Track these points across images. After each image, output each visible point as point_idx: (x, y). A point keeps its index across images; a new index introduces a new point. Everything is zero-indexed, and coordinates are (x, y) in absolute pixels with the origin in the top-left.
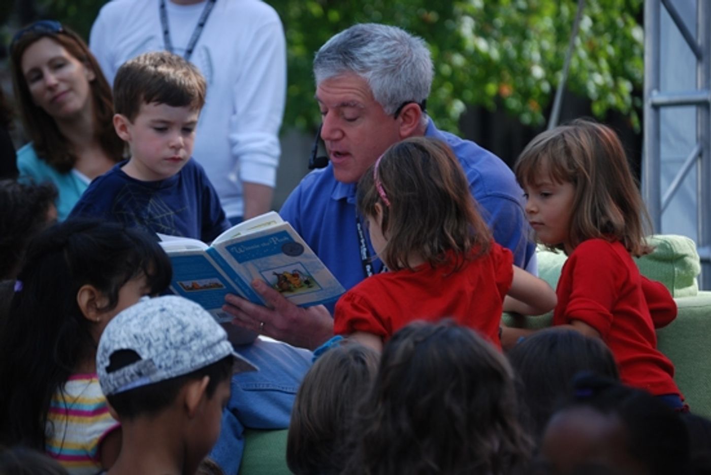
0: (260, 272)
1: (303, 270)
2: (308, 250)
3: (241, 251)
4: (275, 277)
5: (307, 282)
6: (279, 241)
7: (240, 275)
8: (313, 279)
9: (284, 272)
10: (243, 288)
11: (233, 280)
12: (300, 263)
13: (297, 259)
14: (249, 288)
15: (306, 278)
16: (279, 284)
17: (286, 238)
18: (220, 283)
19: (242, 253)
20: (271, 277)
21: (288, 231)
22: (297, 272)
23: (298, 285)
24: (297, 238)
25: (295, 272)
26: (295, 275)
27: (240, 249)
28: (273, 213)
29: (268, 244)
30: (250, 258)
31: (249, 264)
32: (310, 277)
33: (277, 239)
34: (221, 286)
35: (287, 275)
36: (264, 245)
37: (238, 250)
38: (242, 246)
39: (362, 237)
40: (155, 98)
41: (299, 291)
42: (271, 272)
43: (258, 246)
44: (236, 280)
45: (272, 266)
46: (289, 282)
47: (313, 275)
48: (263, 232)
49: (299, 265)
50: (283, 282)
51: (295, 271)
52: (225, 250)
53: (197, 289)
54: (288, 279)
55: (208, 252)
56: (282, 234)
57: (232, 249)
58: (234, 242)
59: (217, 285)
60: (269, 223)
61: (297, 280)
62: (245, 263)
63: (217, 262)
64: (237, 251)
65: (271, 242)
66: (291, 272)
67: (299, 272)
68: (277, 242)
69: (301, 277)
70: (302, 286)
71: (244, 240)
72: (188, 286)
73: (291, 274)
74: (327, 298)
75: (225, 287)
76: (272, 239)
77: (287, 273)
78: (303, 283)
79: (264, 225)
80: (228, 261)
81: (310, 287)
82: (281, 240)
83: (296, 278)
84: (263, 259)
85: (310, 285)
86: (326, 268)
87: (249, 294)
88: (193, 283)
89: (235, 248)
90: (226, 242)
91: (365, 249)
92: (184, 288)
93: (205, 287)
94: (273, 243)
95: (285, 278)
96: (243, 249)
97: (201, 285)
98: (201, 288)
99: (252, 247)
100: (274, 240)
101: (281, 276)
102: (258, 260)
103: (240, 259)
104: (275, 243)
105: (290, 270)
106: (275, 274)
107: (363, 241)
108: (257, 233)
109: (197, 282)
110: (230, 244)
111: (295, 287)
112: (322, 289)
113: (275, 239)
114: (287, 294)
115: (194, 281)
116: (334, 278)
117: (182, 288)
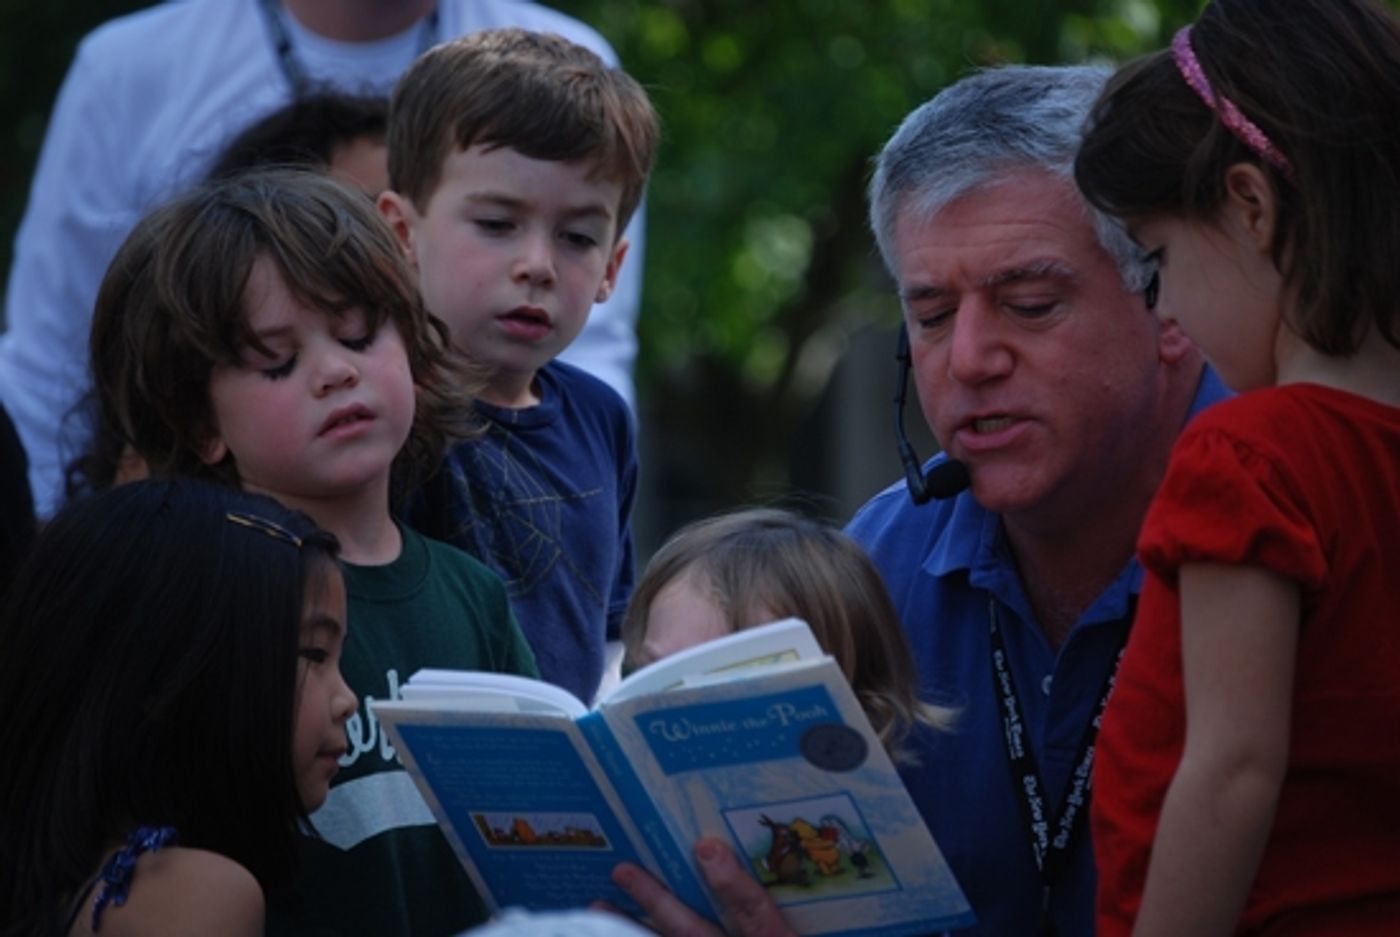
0: (723, 812)
1: (853, 820)
2: (878, 757)
3: (679, 735)
4: (766, 832)
5: (859, 860)
6: (797, 717)
7: (662, 814)
8: (877, 850)
9: (797, 820)
10: (665, 855)
11: (639, 824)
12: (847, 793)
13: (842, 779)
14: (681, 860)
15: (856, 847)
16: (774, 857)
17: (819, 711)
18: (598, 830)
19: (680, 741)
20: (752, 835)
21: (831, 688)
22: (835, 824)
23: (829, 866)
24: (853, 714)
25: (826, 823)
26: (826, 832)
27: (675, 727)
28: (794, 623)
29: (763, 723)
30: (702, 763)
31: (696, 783)
32: (872, 843)
33: (792, 710)
34: (600, 842)
35: (804, 831)
36: (751, 723)
37: (670, 732)
38: (685, 722)
39: (1007, 690)
40: (484, 131)
41: (828, 888)
42: (755, 815)
43: (732, 726)
44: (648, 829)
45: (761, 796)
46: (805, 854)
47: (879, 838)
48: (754, 683)
49: (844, 799)
50: (785, 851)
51: (828, 818)
52: (632, 724)
53: (523, 842)
54: (804, 844)
55: (583, 724)
56: (810, 694)
57: (654, 724)
58: (664, 705)
59: (587, 837)
60: (777, 657)
61: (827, 848)
62: (683, 775)
63: (602, 761)
64: (667, 736)
65: (773, 717)
66: (816, 821)
67: (841, 822)
68: (790, 719)
69: (843, 841)
70: (840, 872)
71: (693, 700)
72: (497, 831)
73: (814, 828)
74: (909, 918)
75: (610, 847)
76: (779, 707)
77: (803, 822)
78: (846, 863)
79: (761, 660)
80: (635, 764)
81: (865, 876)
82: (805, 715)
83: (829, 843)
84: (741, 770)
85: (867, 870)
86: (922, 825)
87: (678, 877)
88: (516, 821)
89: (662, 723)
90: (639, 701)
91: (1018, 728)
92: (488, 834)
93: (552, 838)
94: (778, 721)
95: (795, 837)
96: (684, 729)
97: (539, 831)
98: (538, 841)
99: (715, 728)
100: (783, 714)
101: (784, 832)
102: (723, 771)
103: (673, 760)
104: (785, 722)
105: (812, 814)
106: (767, 822)
107: (1010, 702)
108: (737, 684)
109: (528, 817)
110: (650, 707)
111: (819, 873)
112: (900, 889)
113: (786, 710)
114: (787, 895)
115: (520, 816)
116: (941, 860)
117: (483, 837)
